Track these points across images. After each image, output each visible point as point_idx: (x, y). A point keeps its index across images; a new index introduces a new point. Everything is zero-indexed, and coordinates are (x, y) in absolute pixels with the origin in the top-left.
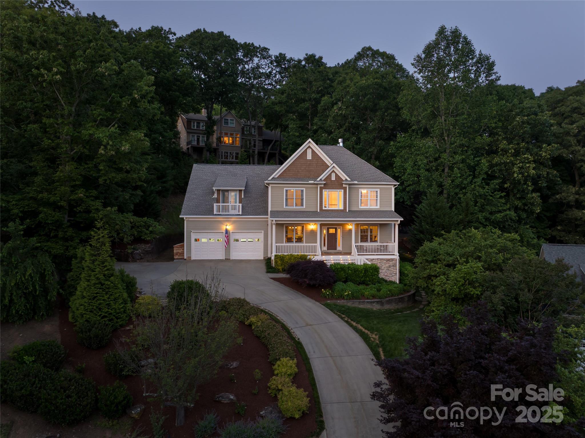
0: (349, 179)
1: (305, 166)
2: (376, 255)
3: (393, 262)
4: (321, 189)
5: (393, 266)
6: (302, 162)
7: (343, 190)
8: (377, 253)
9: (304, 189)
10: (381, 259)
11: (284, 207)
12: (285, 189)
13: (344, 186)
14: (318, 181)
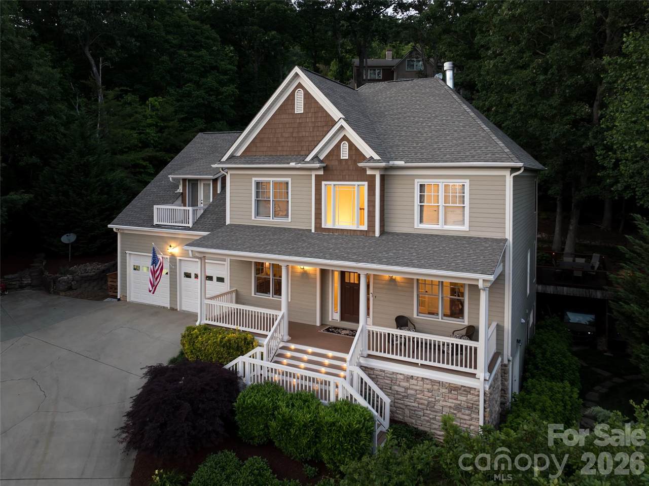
0: (376, 157)
1: (291, 130)
2: (423, 366)
3: (469, 396)
4: (319, 179)
5: (468, 408)
6: (286, 121)
7: (366, 183)
8: (424, 362)
9: (289, 180)
10: (433, 382)
11: (253, 218)
12: (254, 179)
13: (369, 172)
14: (308, 162)
